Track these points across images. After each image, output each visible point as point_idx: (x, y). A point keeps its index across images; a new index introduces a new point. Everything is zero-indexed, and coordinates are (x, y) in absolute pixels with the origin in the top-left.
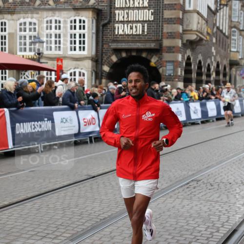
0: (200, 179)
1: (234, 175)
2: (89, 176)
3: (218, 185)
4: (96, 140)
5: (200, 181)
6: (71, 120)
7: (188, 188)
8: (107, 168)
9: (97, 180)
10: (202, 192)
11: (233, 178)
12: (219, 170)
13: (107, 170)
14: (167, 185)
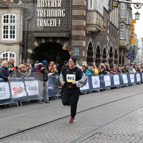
0: (102, 132)
1: (126, 129)
2: (20, 130)
3: (116, 136)
4: (23, 103)
5: (102, 133)
6: (4, 89)
7: (93, 139)
8: (33, 125)
9: (26, 134)
10: (104, 141)
11: (126, 131)
12: (115, 125)
13: (32, 126)
14: (78, 137)
